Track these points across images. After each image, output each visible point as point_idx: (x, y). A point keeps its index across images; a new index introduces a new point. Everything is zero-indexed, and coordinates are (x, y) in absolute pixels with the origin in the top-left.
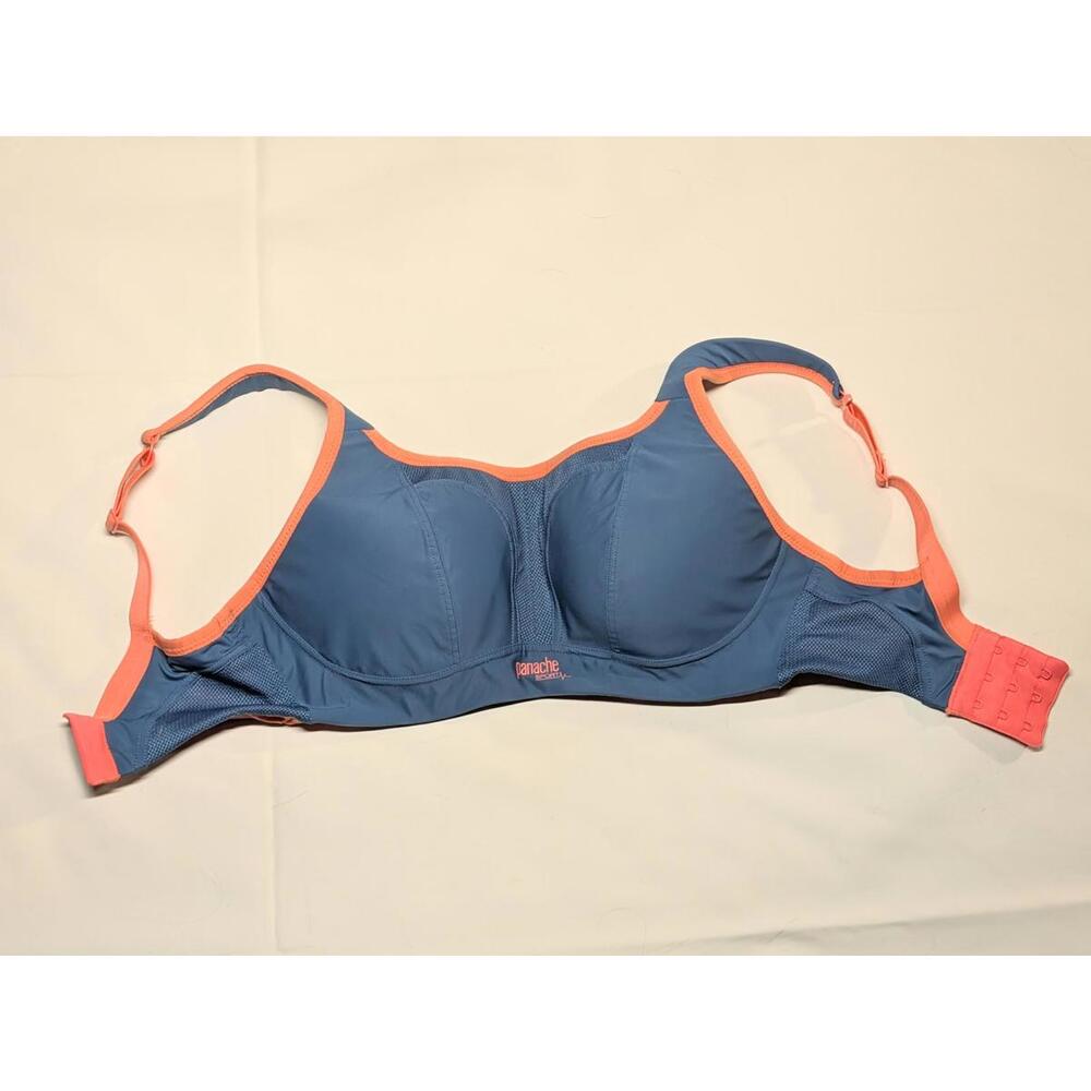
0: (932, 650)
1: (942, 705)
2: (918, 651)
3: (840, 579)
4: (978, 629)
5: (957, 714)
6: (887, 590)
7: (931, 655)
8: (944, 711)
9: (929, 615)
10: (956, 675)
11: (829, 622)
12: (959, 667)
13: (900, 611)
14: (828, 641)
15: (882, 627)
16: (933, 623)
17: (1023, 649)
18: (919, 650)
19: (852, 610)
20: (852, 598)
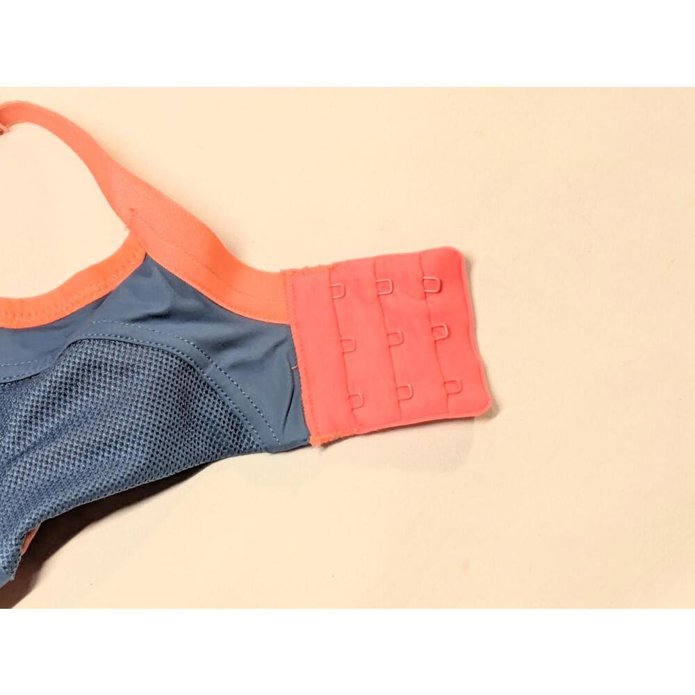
0: (231, 356)
1: (299, 437)
2: (209, 373)
3: (16, 331)
4: (290, 279)
5: (333, 437)
6: (99, 303)
7: (234, 367)
8: (309, 445)
9: (190, 304)
10: (294, 373)
11: (37, 415)
12: (292, 357)
13: (139, 326)
14: (50, 449)
15: (124, 370)
16: (206, 312)
17: (374, 266)
18: (208, 371)
19: (60, 372)
20: (52, 352)
